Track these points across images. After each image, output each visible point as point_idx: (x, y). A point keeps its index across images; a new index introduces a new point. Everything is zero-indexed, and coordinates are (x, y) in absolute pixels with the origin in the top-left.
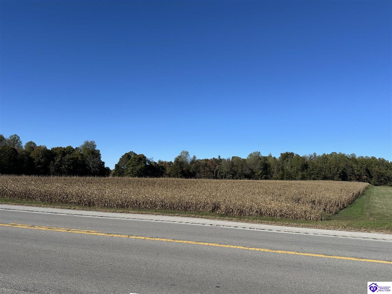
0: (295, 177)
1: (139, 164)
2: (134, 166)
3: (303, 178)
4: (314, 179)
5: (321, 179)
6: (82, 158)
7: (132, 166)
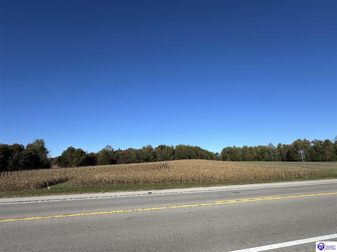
0: (169, 159)
1: (82, 155)
2: (78, 157)
3: (173, 159)
4: (178, 159)
5: (181, 159)
6: (35, 153)
7: (77, 157)
